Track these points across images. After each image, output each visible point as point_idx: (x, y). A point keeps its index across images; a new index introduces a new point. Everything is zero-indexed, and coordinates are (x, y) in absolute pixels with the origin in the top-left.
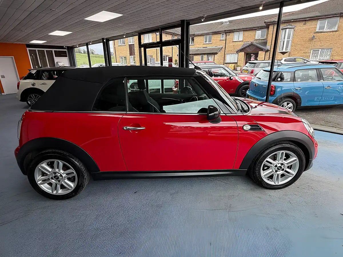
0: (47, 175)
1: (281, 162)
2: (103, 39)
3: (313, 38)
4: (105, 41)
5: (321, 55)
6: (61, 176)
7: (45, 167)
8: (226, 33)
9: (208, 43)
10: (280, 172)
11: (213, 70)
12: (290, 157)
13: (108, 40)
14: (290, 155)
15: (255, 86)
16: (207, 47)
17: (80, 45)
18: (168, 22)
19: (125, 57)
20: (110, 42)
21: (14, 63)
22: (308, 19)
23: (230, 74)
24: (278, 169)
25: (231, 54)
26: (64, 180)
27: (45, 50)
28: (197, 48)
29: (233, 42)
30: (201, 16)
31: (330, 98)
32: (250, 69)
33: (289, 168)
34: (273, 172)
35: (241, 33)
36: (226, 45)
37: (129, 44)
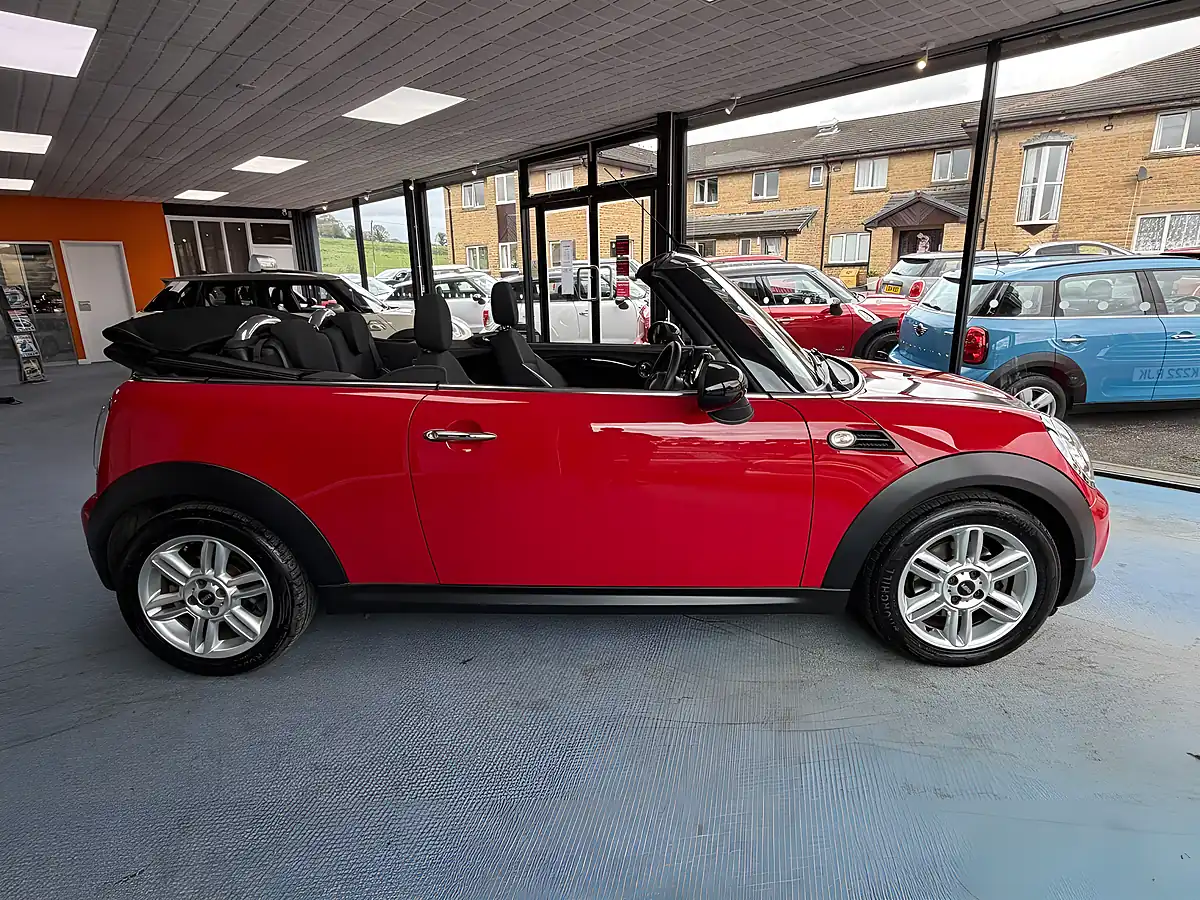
0: (178, 591)
1: (971, 566)
2: (407, 183)
3: (1140, 176)
4: (411, 188)
5: (1174, 232)
6: (222, 592)
7: (173, 563)
8: (827, 164)
9: (765, 197)
10: (971, 604)
11: (773, 282)
12: (1003, 549)
13: (422, 186)
14: (1005, 542)
15: (919, 333)
16: (762, 212)
17: (335, 206)
18: (615, 120)
19: (484, 249)
20: (428, 191)
21: (121, 262)
22: (1119, 111)
23: (832, 294)
24: (961, 590)
25: (848, 233)
26: (232, 606)
27: (222, 220)
28: (727, 217)
29: (854, 193)
30: (724, 96)
31: (1190, 373)
32: (909, 281)
33: (1005, 588)
34: (944, 604)
35: (883, 163)
36: (830, 203)
37: (499, 203)
